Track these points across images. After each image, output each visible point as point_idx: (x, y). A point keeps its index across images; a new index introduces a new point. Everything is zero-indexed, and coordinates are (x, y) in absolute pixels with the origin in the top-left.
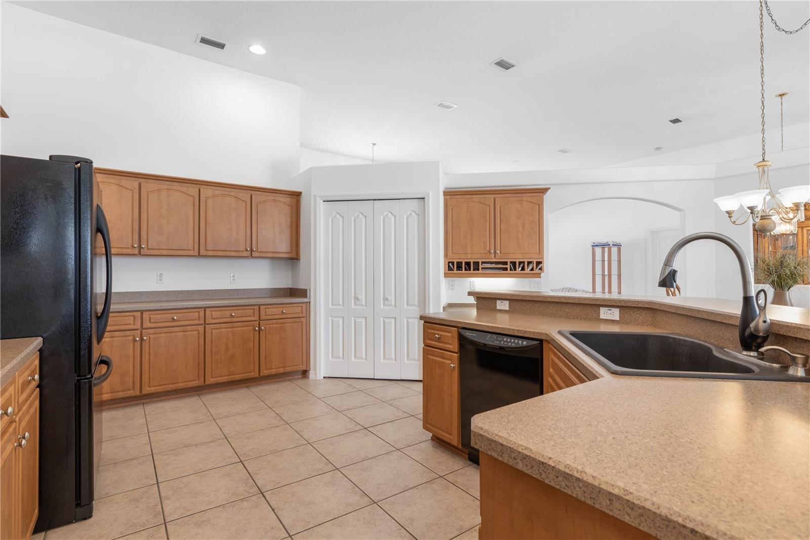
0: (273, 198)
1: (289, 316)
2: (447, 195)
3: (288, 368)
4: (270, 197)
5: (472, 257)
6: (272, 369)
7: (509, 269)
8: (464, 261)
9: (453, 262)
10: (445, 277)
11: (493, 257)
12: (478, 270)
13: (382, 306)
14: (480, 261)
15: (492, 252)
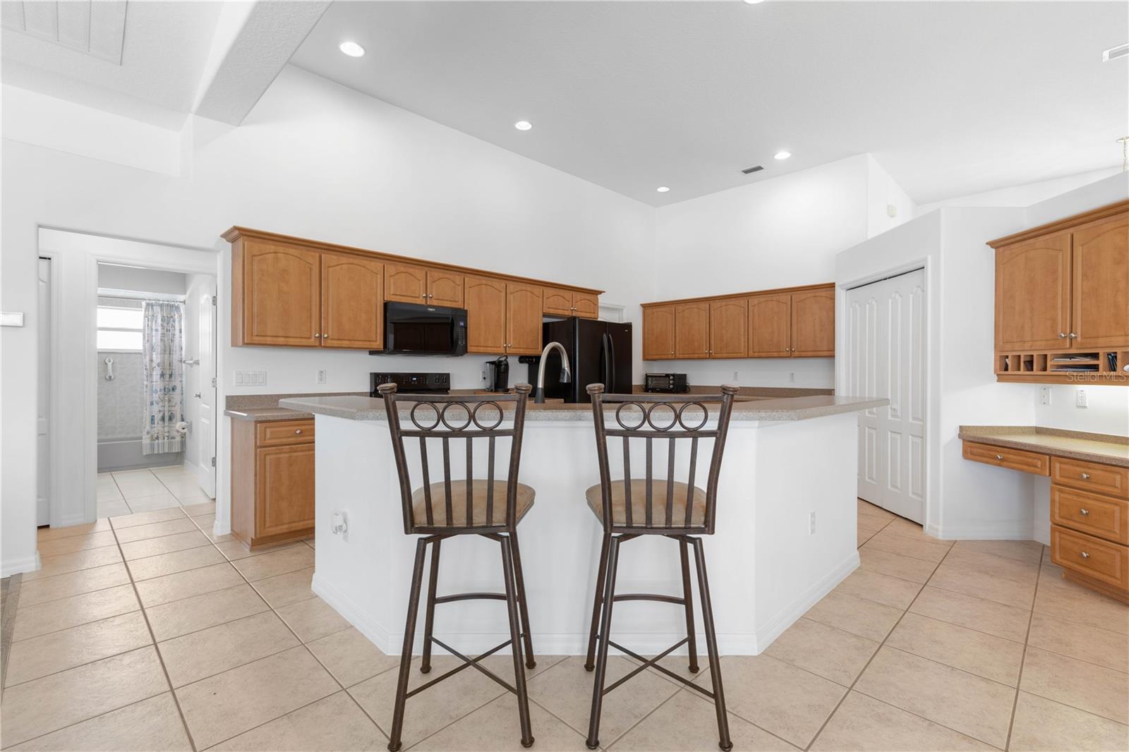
0: (813, 295)
2: (1000, 247)
4: (810, 294)
5: (1031, 346)
7: (1101, 367)
8: (1022, 354)
9: (1007, 357)
10: (998, 381)
11: (1068, 346)
12: (1045, 369)
13: (889, 417)
14: (1049, 353)
15: (1063, 336)
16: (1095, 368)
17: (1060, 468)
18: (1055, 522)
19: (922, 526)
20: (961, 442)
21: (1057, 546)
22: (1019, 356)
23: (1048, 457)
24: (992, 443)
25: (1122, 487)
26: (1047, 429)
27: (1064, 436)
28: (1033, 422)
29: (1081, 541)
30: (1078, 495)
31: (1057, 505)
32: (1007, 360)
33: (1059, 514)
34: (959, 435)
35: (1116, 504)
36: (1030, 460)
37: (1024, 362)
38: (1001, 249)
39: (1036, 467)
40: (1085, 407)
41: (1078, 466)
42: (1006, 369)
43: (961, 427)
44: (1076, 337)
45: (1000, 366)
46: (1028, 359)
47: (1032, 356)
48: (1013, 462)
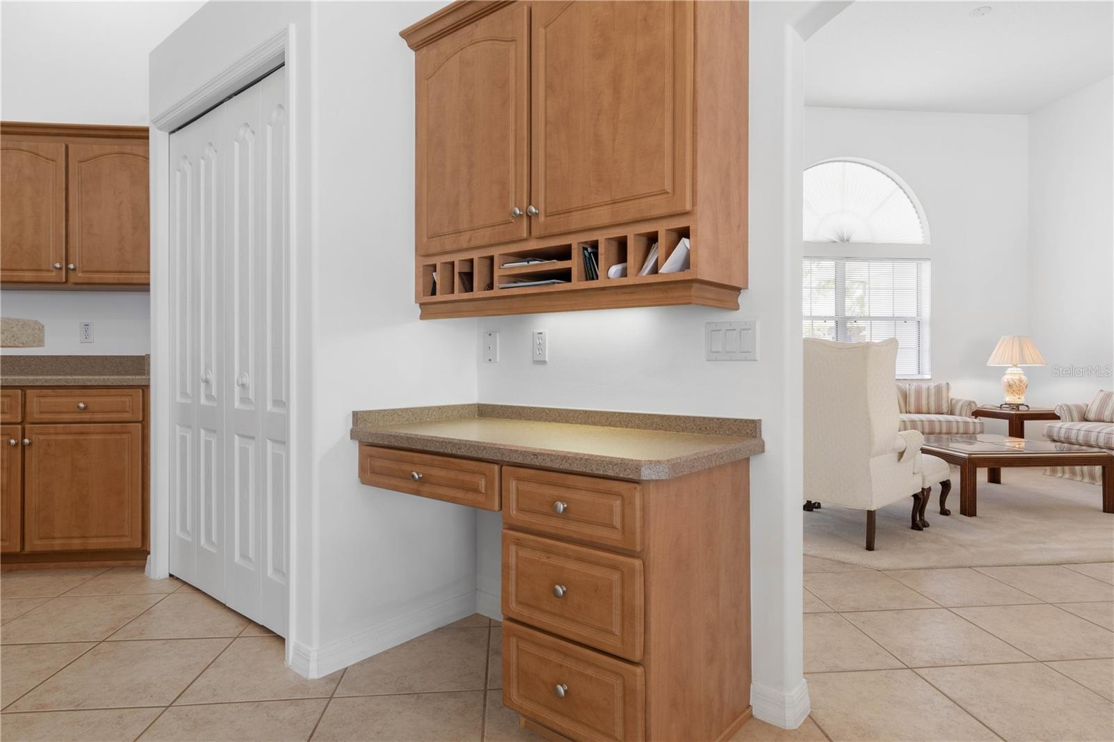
0: (116, 148)
1: (99, 417)
2: (422, 41)
3: (95, 541)
5: (469, 240)
6: (54, 538)
7: (574, 273)
8: (457, 258)
9: (434, 267)
10: (422, 318)
11: (525, 235)
12: (490, 286)
13: (237, 404)
14: (496, 252)
15: (518, 212)
16: (565, 275)
17: (517, 489)
18: (511, 615)
19: (281, 640)
20: (354, 447)
21: (513, 672)
22: (453, 264)
23: (496, 468)
24: (405, 445)
25: (623, 528)
26: (494, 407)
27: (515, 418)
28: (472, 396)
29: (554, 657)
30: (548, 551)
31: (513, 573)
32: (434, 274)
33: (517, 596)
34: (352, 431)
35: (614, 567)
36: (467, 478)
37: (459, 273)
38: (424, 51)
39: (476, 490)
40: (544, 362)
41: (550, 484)
42: (434, 293)
43: (355, 414)
44: (537, 214)
45: (424, 288)
46: (467, 270)
47: (471, 261)
48: (439, 485)
